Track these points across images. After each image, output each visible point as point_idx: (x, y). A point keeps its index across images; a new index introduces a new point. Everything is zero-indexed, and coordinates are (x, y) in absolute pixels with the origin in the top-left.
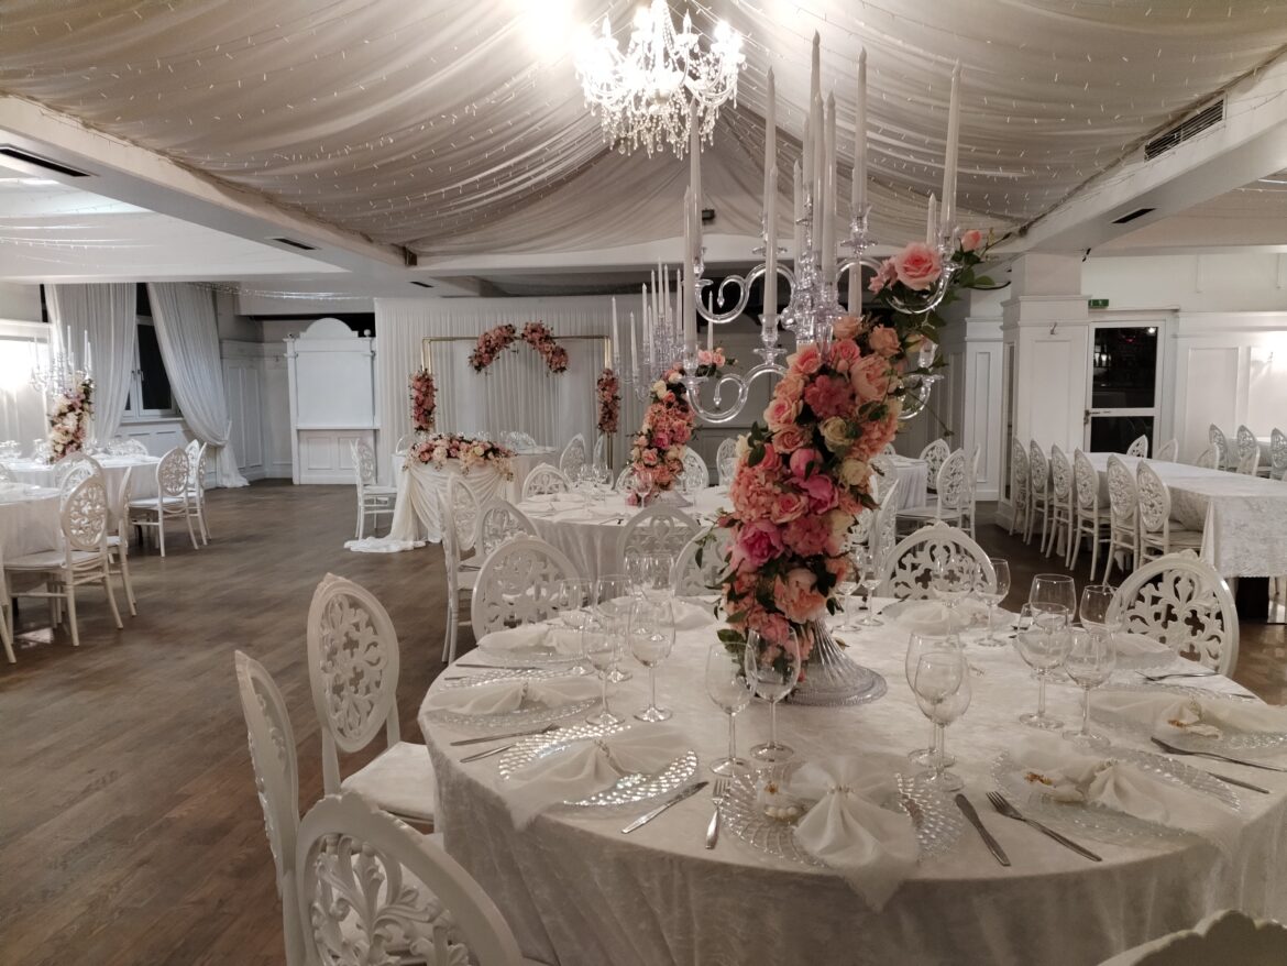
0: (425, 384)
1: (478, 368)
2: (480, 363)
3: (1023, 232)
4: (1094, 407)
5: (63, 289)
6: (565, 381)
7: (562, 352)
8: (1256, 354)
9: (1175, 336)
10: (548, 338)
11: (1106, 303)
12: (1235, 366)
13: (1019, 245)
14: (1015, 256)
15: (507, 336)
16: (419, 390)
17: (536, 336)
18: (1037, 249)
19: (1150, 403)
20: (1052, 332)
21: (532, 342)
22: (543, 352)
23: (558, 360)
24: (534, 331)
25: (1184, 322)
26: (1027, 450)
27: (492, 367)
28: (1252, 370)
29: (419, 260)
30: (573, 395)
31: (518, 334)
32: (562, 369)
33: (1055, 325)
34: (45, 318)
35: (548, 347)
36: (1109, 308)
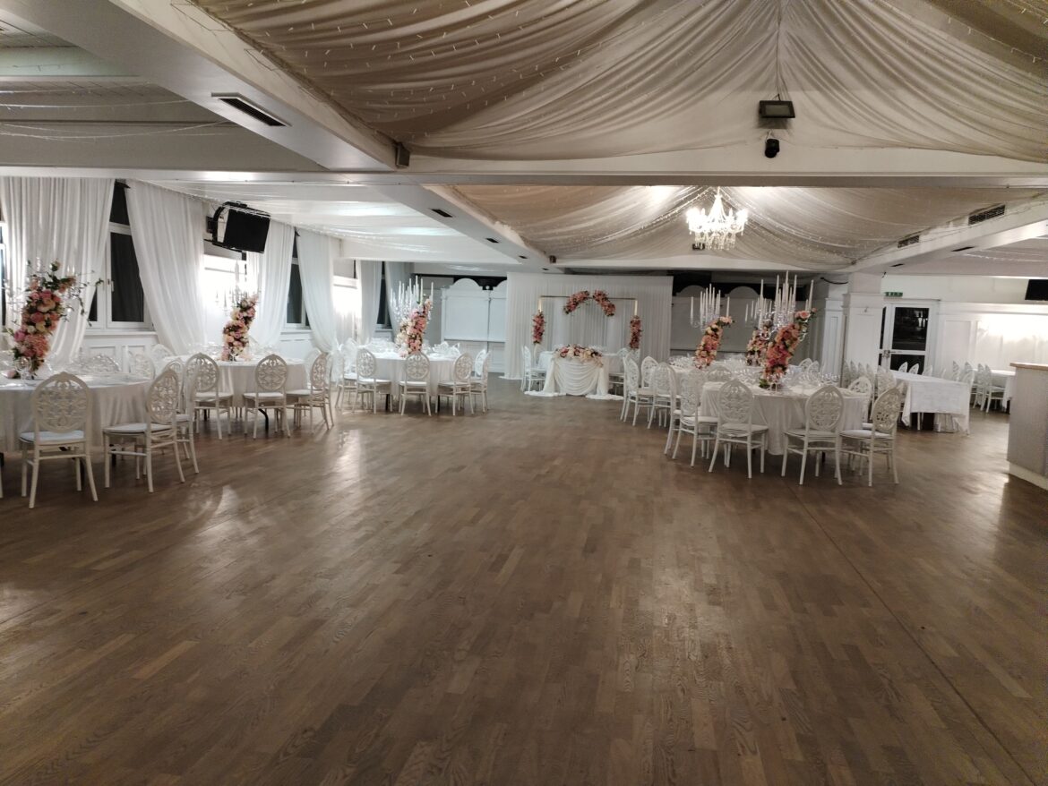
0: (540, 320)
1: (567, 313)
2: (568, 310)
3: (853, 263)
4: (893, 348)
5: (362, 262)
6: (612, 321)
7: (613, 306)
8: (980, 325)
9: (938, 314)
10: (606, 299)
11: (901, 294)
12: (969, 331)
13: (852, 269)
14: (850, 273)
15: (585, 297)
16: (537, 322)
17: (600, 297)
18: (861, 271)
19: (923, 348)
20: (866, 311)
21: (598, 300)
22: (602, 305)
23: (610, 310)
24: (599, 295)
25: (943, 306)
26: (849, 366)
27: (576, 312)
28: (978, 334)
29: (557, 260)
30: (616, 327)
31: (591, 295)
32: (612, 315)
33: (867, 307)
34: (355, 277)
35: (606, 303)
36: (903, 297)
